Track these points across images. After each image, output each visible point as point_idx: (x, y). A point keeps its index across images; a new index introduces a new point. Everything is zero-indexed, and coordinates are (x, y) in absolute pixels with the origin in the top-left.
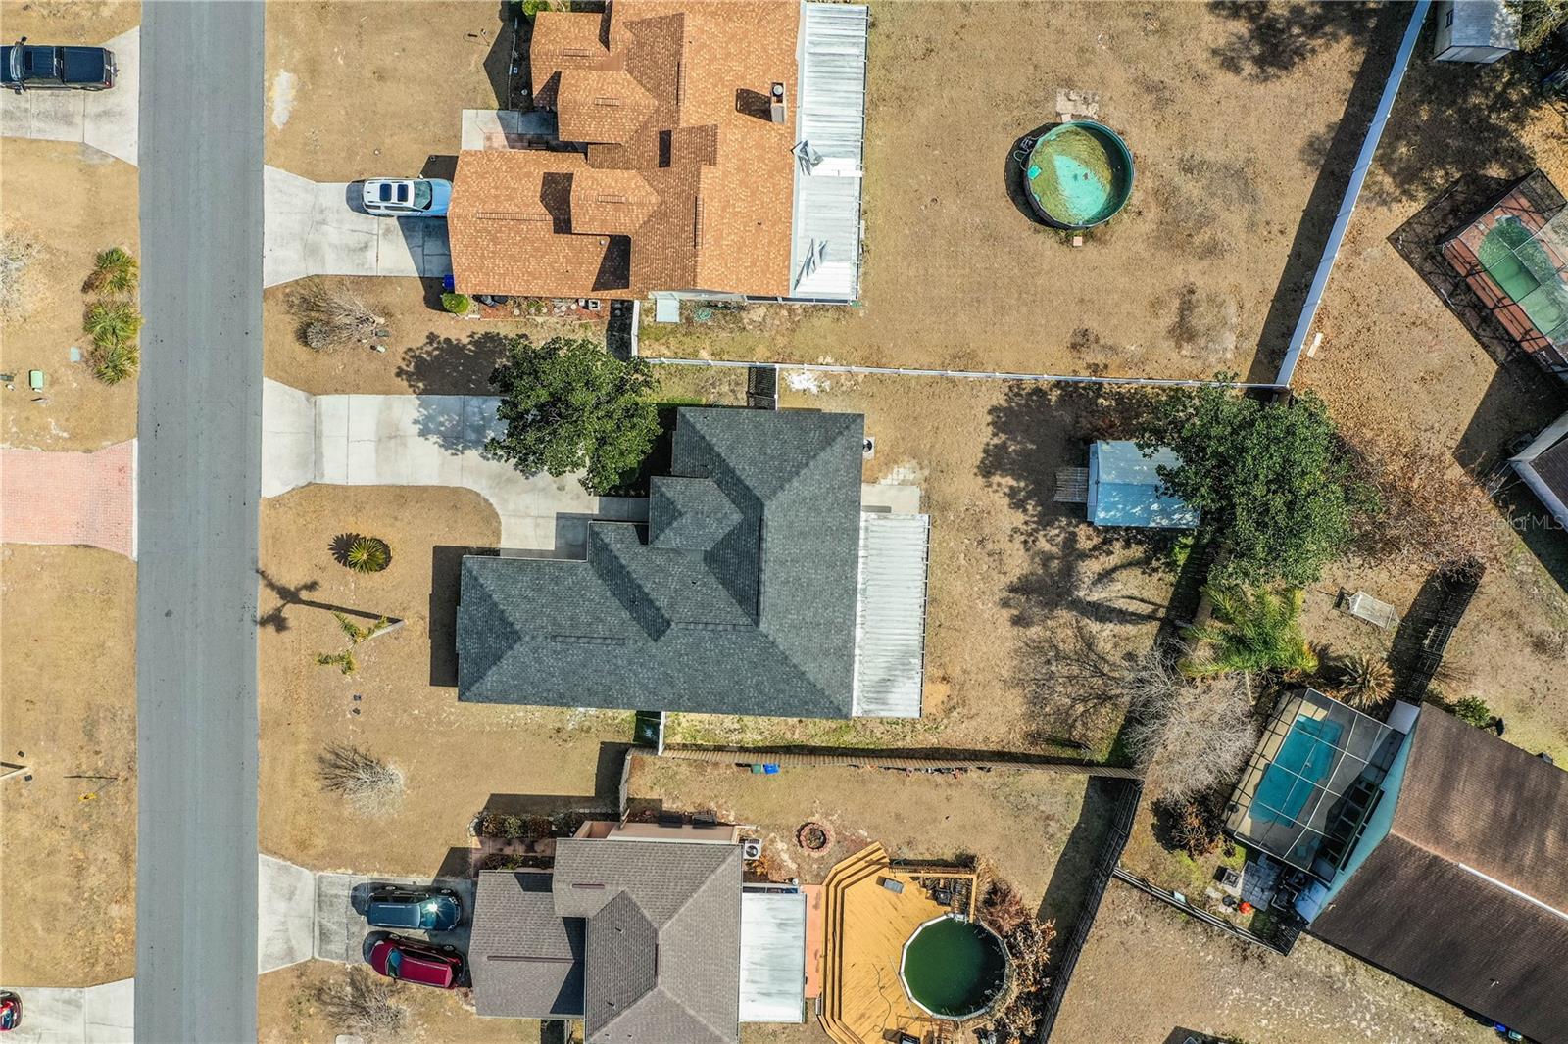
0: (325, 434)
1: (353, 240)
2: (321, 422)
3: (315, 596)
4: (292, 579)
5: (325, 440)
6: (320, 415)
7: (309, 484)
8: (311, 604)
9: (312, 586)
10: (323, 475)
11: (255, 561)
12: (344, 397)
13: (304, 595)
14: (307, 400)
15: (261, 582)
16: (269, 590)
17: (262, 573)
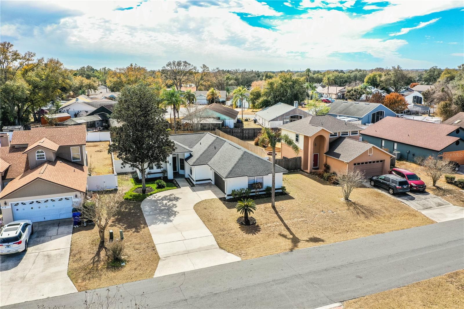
0: (185, 249)
1: (41, 261)
2: (178, 252)
3: (286, 233)
5: (189, 249)
6: (173, 253)
7: (222, 248)
8: (292, 234)
9: (283, 236)
10: (213, 245)
12: (157, 247)
13: (290, 236)
14: (164, 260)
15: (297, 249)
16: (298, 246)
17: (291, 250)
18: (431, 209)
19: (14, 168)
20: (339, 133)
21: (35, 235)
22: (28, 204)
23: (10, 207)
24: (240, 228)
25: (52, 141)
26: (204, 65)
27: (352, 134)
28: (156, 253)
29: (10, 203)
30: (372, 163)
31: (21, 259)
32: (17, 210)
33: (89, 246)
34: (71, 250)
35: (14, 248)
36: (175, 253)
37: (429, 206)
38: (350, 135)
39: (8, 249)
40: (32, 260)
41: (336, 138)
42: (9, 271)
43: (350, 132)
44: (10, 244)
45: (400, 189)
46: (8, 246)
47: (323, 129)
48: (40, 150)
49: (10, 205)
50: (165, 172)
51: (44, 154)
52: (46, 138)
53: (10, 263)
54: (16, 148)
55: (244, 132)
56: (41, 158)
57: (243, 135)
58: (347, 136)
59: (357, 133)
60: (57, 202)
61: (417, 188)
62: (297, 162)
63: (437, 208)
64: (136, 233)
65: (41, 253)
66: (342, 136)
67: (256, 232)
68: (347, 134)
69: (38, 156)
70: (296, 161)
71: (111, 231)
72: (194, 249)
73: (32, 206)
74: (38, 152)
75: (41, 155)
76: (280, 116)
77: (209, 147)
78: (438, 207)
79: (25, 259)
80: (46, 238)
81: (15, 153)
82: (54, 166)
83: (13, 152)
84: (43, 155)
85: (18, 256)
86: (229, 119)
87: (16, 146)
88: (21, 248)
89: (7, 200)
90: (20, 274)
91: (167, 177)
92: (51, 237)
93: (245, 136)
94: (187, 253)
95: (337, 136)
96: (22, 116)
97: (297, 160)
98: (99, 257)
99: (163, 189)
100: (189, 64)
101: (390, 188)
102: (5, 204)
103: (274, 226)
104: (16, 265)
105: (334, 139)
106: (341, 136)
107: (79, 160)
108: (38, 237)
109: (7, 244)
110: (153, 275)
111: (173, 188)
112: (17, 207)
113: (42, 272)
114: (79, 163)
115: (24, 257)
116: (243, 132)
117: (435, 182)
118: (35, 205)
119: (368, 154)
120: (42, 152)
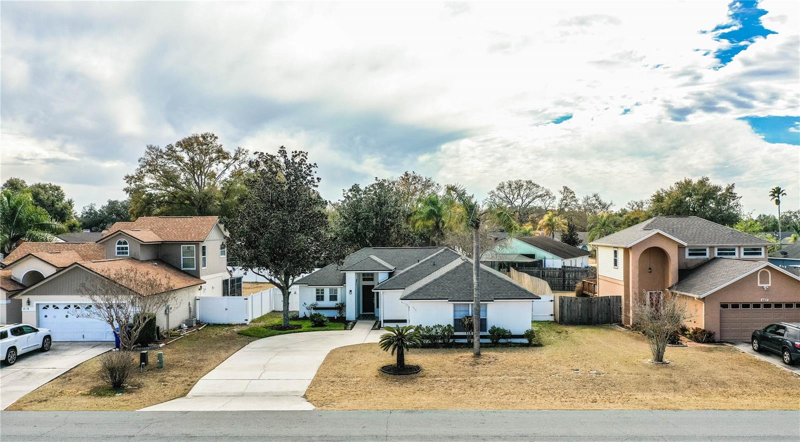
6: (215, 393)
20: (712, 248)
22: (62, 309)
23: (34, 309)
26: (566, 188)
28: (188, 389)
29: (36, 303)
30: (773, 307)
32: (46, 316)
34: (68, 371)
36: (218, 393)
41: (701, 259)
43: (739, 249)
47: (658, 234)
48: (122, 240)
49: (35, 305)
50: (342, 306)
51: (128, 246)
56: (123, 253)
58: (733, 257)
59: (760, 254)
62: (612, 307)
66: (720, 256)
69: (118, 249)
70: (609, 304)
74: (120, 243)
75: (123, 248)
77: (423, 263)
84: (126, 248)
86: (553, 258)
89: (32, 298)
91: (345, 317)
94: (240, 395)
95: (708, 256)
97: (611, 304)
100: (538, 187)
101: (784, 349)
102: (29, 303)
105: (699, 262)
106: (716, 255)
107: (192, 269)
111: (337, 328)
112: (45, 312)
114: (190, 273)
119: (759, 285)
120: (125, 243)
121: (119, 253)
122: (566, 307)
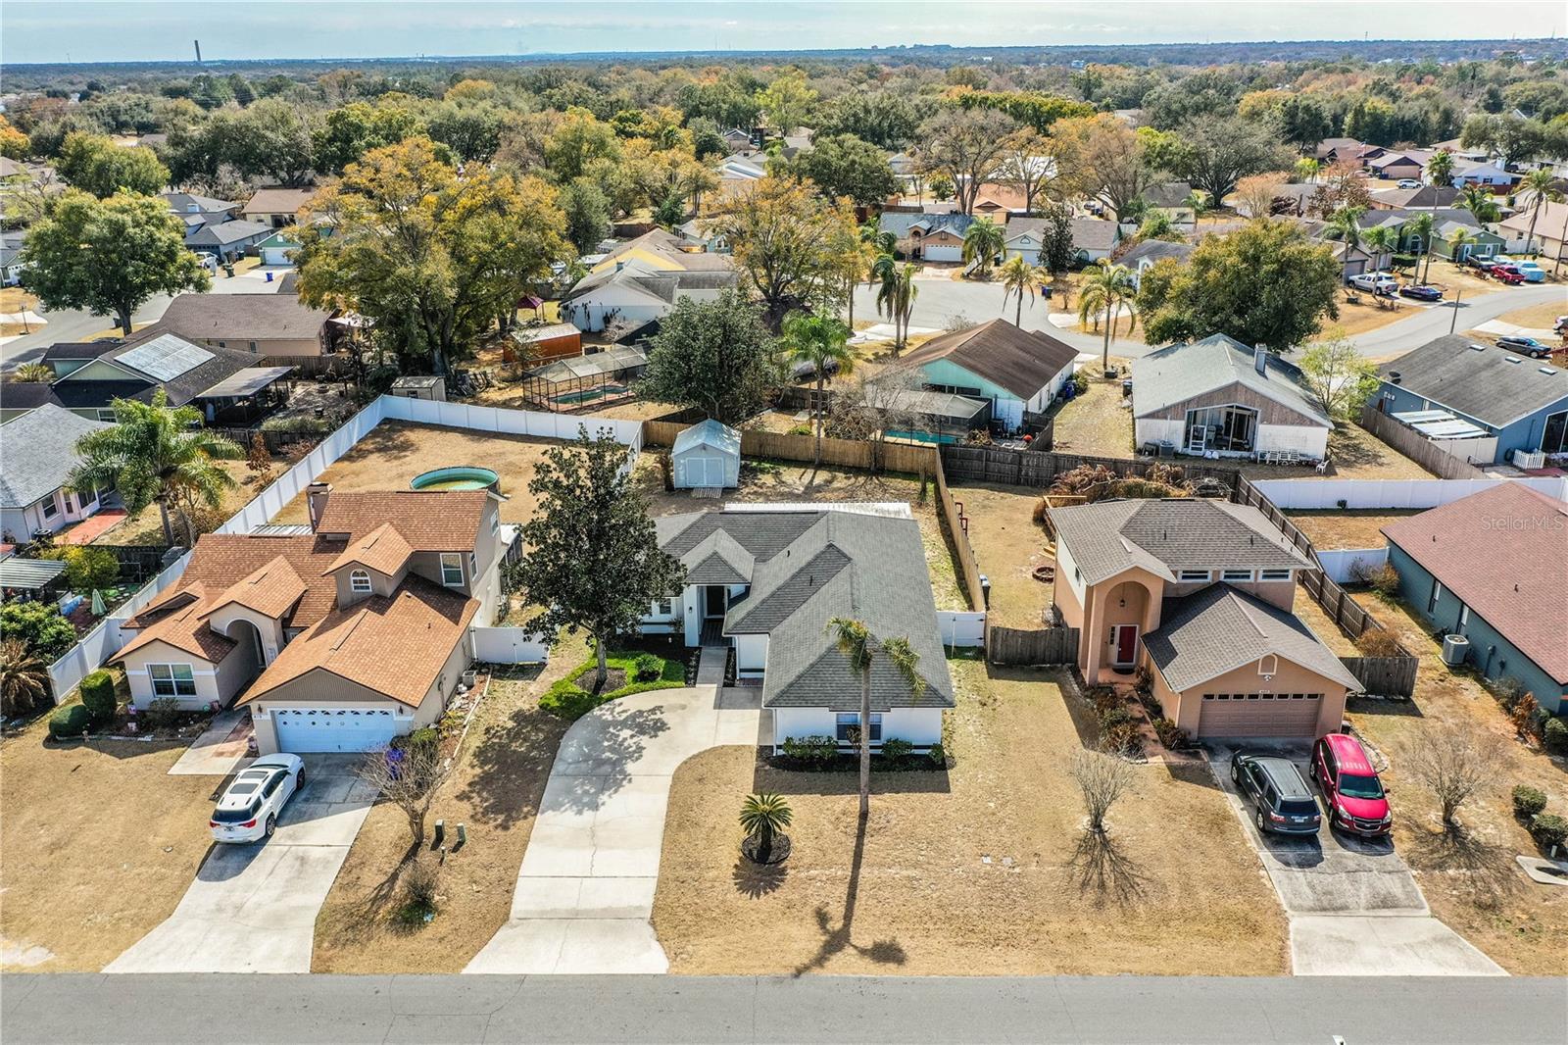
0: (574, 905)
1: (284, 872)
2: (554, 911)
3: (836, 910)
4: (807, 939)
5: (583, 906)
6: (543, 912)
7: (653, 923)
8: (848, 917)
9: (822, 918)
10: (639, 908)
11: (778, 980)
12: (521, 884)
13: (836, 925)
14: (513, 927)
15: (816, 971)
16: (827, 964)
17: (798, 973)
18: (1341, 913)
19: (311, 599)
20: (1217, 570)
21: (303, 795)
22: (305, 715)
23: (269, 717)
24: (736, 866)
25: (400, 533)
27: (1265, 577)
28: (508, 904)
29: (268, 710)
31: (253, 857)
32: (284, 723)
33: (386, 851)
34: (350, 854)
35: (240, 833)
36: (547, 912)
37: (1339, 902)
38: (1256, 578)
39: (230, 834)
40: (269, 865)
41: (1204, 584)
42: (222, 883)
43: (1257, 572)
44: (232, 824)
45: (1281, 823)
46: (230, 829)
47: (1136, 567)
48: (360, 571)
49: (269, 712)
50: (678, 623)
51: (368, 578)
52: (391, 523)
53: (232, 861)
54: (329, 542)
55: (1025, 462)
56: (362, 588)
57: (1020, 470)
58: (1247, 581)
59: (1287, 576)
60: (363, 716)
61: (1351, 826)
62: (1064, 641)
63: (1367, 913)
64: (499, 832)
65: (293, 848)
66: (1228, 580)
67: (765, 889)
68: (1248, 577)
69: (355, 582)
70: (1062, 639)
71: (439, 823)
72: (593, 910)
73: (312, 718)
74: (355, 575)
75: (361, 582)
76: (1178, 404)
77: (794, 577)
78: (1372, 913)
79: (260, 860)
80: (320, 807)
81: (323, 555)
82: (382, 614)
83: (320, 552)
84: (367, 582)
85: (247, 851)
87: (329, 537)
88: (254, 834)
89: (263, 704)
90: (236, 898)
92: (331, 804)
93: (1027, 474)
94: (573, 916)
95: (1209, 580)
96: (451, 339)
97: (1065, 638)
98: (392, 888)
99: (650, 684)
101: (1259, 810)
102: (260, 709)
103: (824, 879)
104: (239, 871)
105: (1196, 587)
106: (1222, 578)
107: (459, 585)
108: (306, 800)
109: (227, 824)
110: (464, 966)
111: (676, 684)
112: (284, 718)
113: (277, 900)
114: (456, 594)
115: (261, 853)
116: (1020, 463)
117: (1449, 809)
118: (319, 718)
119: (1259, 673)
120: (364, 574)
121: (356, 588)
122: (1000, 641)
